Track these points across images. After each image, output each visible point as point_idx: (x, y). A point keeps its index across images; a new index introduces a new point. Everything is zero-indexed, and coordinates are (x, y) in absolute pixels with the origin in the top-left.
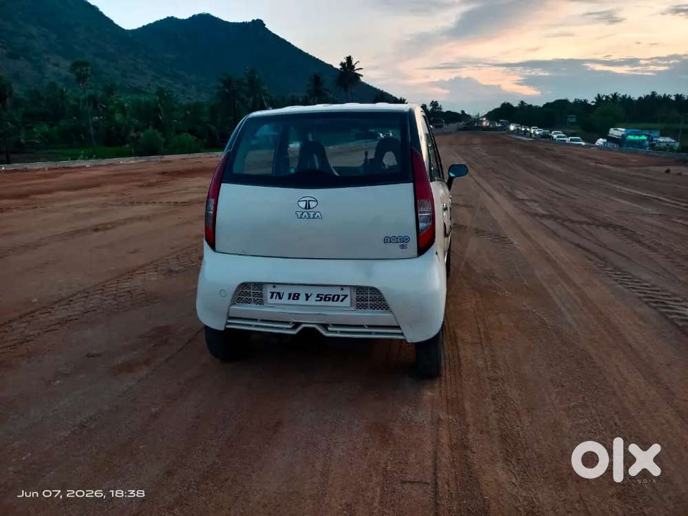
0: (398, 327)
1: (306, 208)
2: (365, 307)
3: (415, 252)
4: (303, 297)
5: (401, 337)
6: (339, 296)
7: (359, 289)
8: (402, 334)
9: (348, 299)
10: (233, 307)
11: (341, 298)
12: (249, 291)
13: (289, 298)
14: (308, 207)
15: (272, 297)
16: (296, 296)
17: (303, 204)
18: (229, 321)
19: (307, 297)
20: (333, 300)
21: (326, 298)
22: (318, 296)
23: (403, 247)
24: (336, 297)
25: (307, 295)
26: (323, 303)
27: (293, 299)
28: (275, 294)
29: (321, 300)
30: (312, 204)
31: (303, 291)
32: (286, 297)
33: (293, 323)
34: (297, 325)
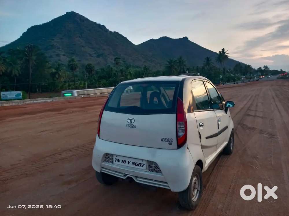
0: (166, 183)
1: (130, 123)
2: (152, 171)
3: (176, 147)
4: (127, 163)
5: (168, 188)
6: (141, 164)
7: (150, 162)
8: (169, 187)
9: (145, 166)
10: (102, 163)
11: (142, 165)
12: (108, 157)
13: (122, 163)
14: (131, 122)
15: (116, 161)
16: (124, 162)
17: (129, 121)
18: (102, 169)
19: (129, 163)
20: (139, 166)
21: (136, 164)
22: (133, 163)
23: (170, 144)
24: (140, 164)
25: (128, 162)
26: (134, 166)
27: (123, 163)
28: (117, 160)
29: (134, 165)
30: (133, 121)
31: (127, 160)
32: (121, 161)
33: (124, 174)
34: (126, 175)
